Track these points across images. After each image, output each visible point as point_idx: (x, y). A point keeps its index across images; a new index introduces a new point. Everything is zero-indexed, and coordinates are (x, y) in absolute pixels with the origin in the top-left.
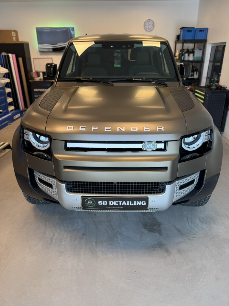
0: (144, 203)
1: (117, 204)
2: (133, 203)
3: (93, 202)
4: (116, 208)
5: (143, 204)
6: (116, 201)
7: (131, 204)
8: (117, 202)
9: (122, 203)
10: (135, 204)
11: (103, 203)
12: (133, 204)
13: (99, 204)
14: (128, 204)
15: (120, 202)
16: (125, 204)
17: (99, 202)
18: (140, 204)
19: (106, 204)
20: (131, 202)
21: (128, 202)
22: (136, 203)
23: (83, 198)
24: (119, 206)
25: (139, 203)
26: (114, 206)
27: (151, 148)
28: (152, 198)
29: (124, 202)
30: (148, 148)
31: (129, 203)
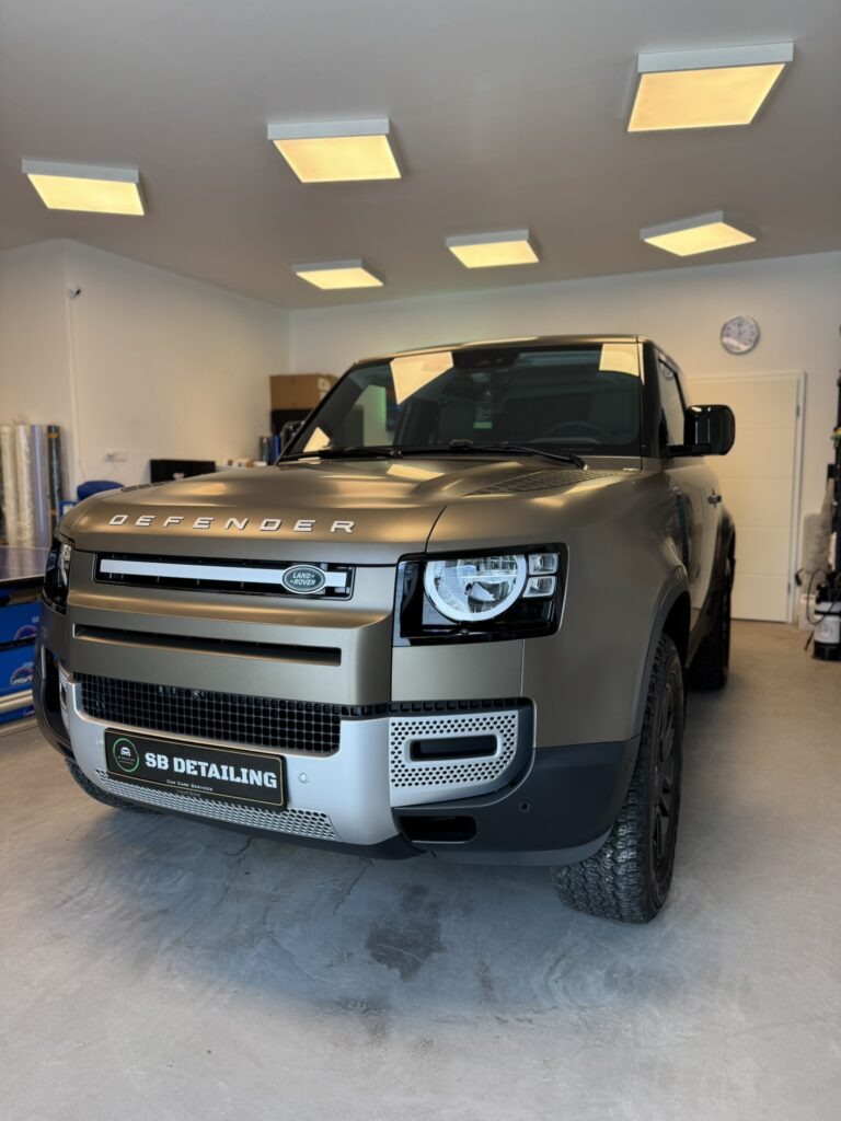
0: (270, 778)
1: (195, 773)
2: (238, 774)
3: (133, 756)
4: (192, 786)
5: (270, 783)
6: (191, 759)
7: (232, 779)
8: (195, 763)
9: (207, 769)
10: (245, 781)
11: (156, 759)
12: (238, 780)
13: (148, 764)
14: (225, 777)
15: (203, 765)
16: (217, 775)
17: (147, 756)
18: (259, 784)
19: (166, 767)
20: (232, 769)
21: (224, 768)
22: (248, 778)
23: (110, 737)
24: (199, 780)
25: (256, 778)
26: (185, 777)
27: (306, 586)
28: (299, 764)
29: (214, 767)
30: (297, 586)
31: (227, 773)
